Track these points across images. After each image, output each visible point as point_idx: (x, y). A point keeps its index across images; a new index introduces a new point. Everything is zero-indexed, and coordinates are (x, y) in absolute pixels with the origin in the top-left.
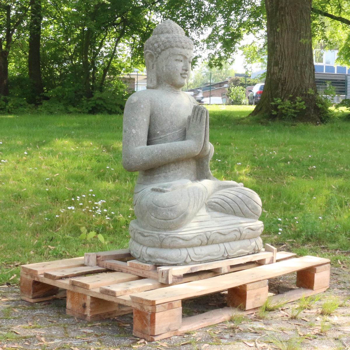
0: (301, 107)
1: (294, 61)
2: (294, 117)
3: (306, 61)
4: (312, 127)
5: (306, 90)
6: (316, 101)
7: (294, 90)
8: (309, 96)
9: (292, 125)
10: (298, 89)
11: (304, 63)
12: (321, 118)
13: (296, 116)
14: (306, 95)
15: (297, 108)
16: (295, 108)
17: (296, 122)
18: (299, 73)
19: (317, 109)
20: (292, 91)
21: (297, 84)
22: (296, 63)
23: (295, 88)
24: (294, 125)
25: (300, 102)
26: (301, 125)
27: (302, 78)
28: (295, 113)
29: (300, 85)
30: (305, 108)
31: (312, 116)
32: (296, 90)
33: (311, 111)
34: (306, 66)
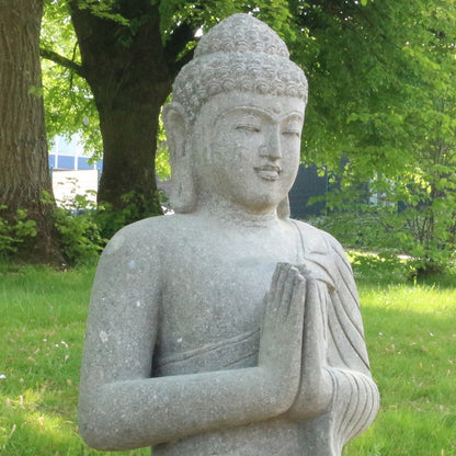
0: (27, 233)
1: (9, 133)
2: (11, 253)
3: (33, 131)
4: (52, 273)
5: (33, 195)
6: (54, 220)
7: (8, 195)
8: (40, 211)
9: (10, 270)
10: (18, 193)
11: (29, 139)
12: (64, 255)
13: (15, 250)
14: (34, 206)
15: (18, 233)
16: (13, 234)
17: (17, 263)
18: (19, 159)
19: (56, 234)
20: (4, 197)
21: (15, 184)
22: (13, 139)
23: (10, 192)
24: (17, 271)
25: (24, 221)
26: (30, 270)
27: (25, 168)
28: (14, 244)
29: (22, 185)
30: (34, 234)
31: (48, 251)
32: (12, 196)
33: (46, 241)
34: (34, 145)
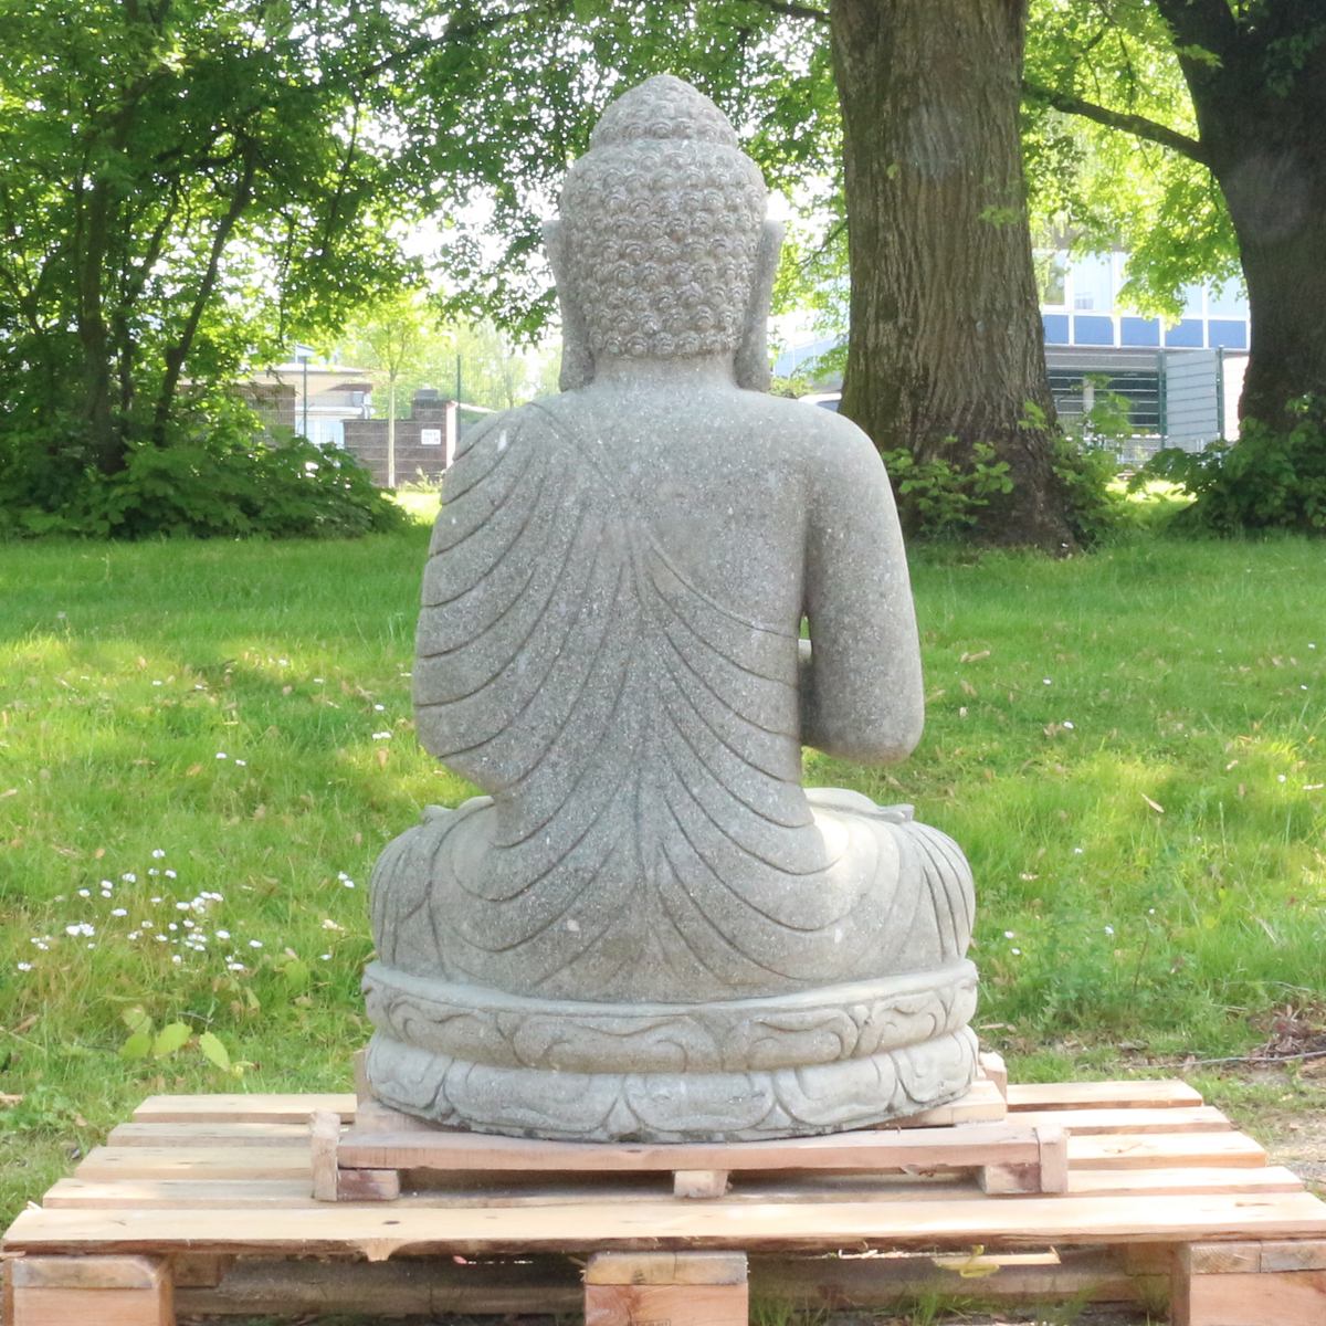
0: (994, 486)
1: (960, 297)
2: (966, 527)
3: (1008, 295)
4: (1041, 563)
5: (1010, 413)
6: (1055, 460)
7: (962, 419)
8: (1024, 442)
9: (960, 560)
10: (980, 411)
11: (998, 306)
12: (1075, 527)
13: (973, 520)
14: (1012, 435)
15: (977, 489)
16: (968, 489)
17: (977, 546)
18: (981, 345)
19: (1054, 486)
20: (955, 421)
21: (975, 392)
22: (968, 305)
23: (965, 409)
24: (970, 560)
25: (990, 464)
26: (995, 558)
27: (993, 364)
28: (971, 510)
29: (988, 395)
30: (1008, 487)
31: (1038, 519)
32: (969, 418)
33: (1034, 501)
34: (1009, 316)
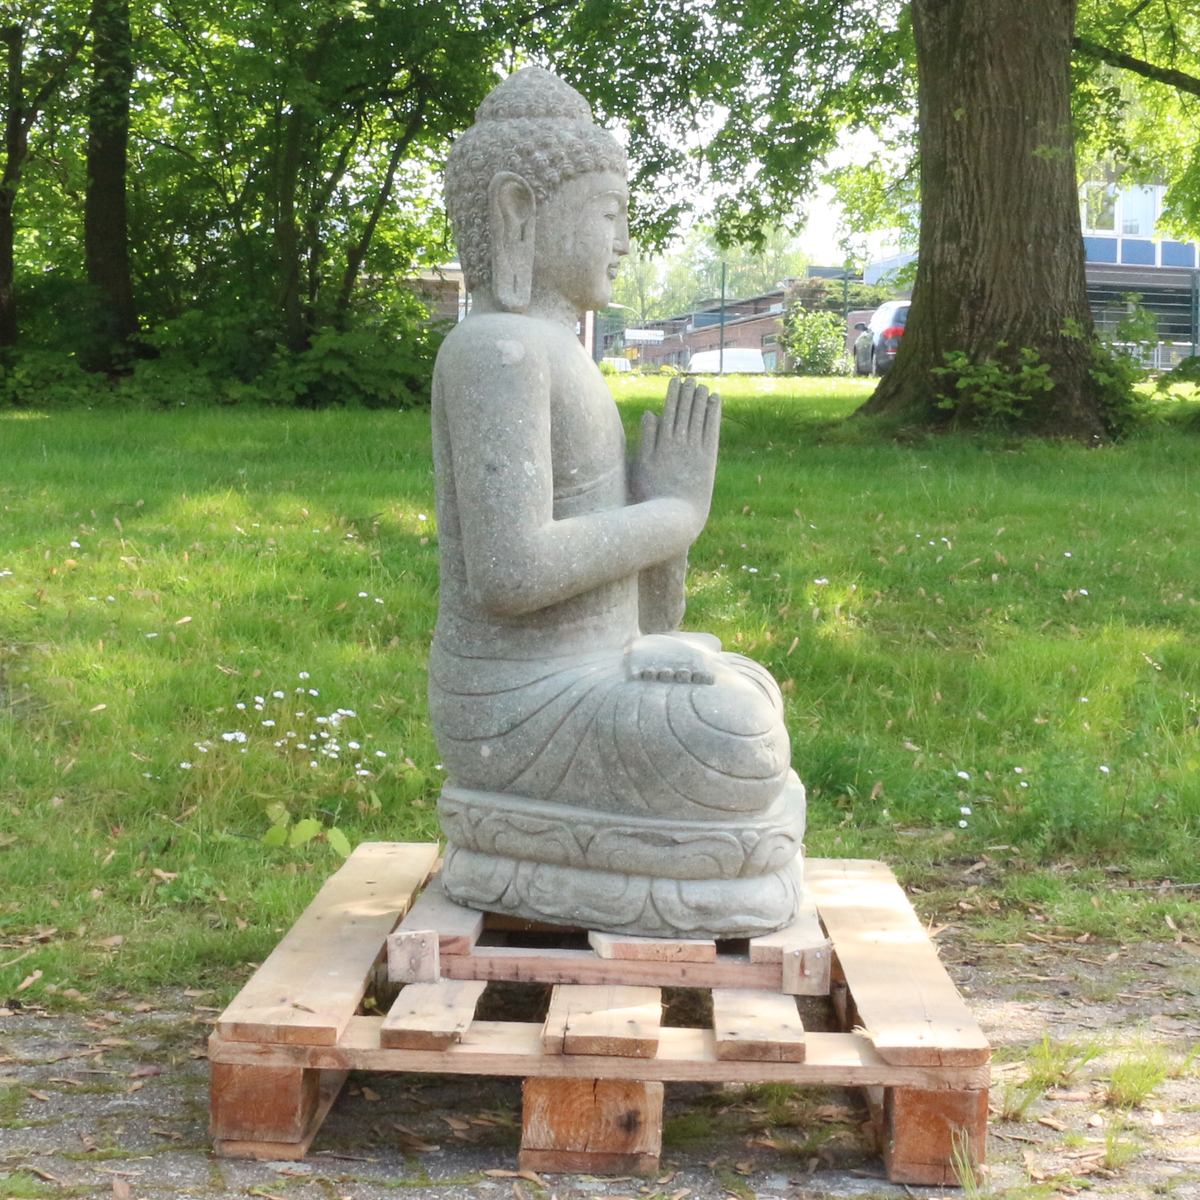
0: (1038, 384)
1: (1014, 224)
2: (1012, 419)
3: (1055, 221)
4: (1075, 452)
5: (1053, 323)
6: (1091, 363)
7: (1012, 327)
8: (1065, 348)
9: (1007, 447)
10: (1028, 321)
11: (1046, 231)
12: (1105, 422)
13: (1019, 413)
14: (1054, 342)
15: (1023, 387)
16: (1015, 387)
17: (1021, 435)
18: (1031, 264)
19: (1090, 385)
20: (1006, 327)
21: (1024, 305)
22: (1020, 230)
23: (1016, 318)
24: (1014, 447)
25: (1034, 365)
26: (1036, 445)
27: (1041, 281)
28: (1017, 404)
29: (1035, 307)
30: (1050, 386)
31: (1075, 413)
32: (1018, 326)
33: (1071, 399)
34: (1056, 241)
